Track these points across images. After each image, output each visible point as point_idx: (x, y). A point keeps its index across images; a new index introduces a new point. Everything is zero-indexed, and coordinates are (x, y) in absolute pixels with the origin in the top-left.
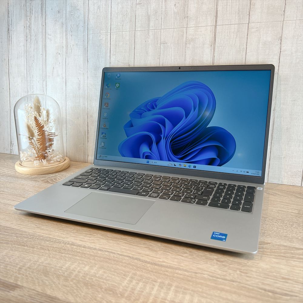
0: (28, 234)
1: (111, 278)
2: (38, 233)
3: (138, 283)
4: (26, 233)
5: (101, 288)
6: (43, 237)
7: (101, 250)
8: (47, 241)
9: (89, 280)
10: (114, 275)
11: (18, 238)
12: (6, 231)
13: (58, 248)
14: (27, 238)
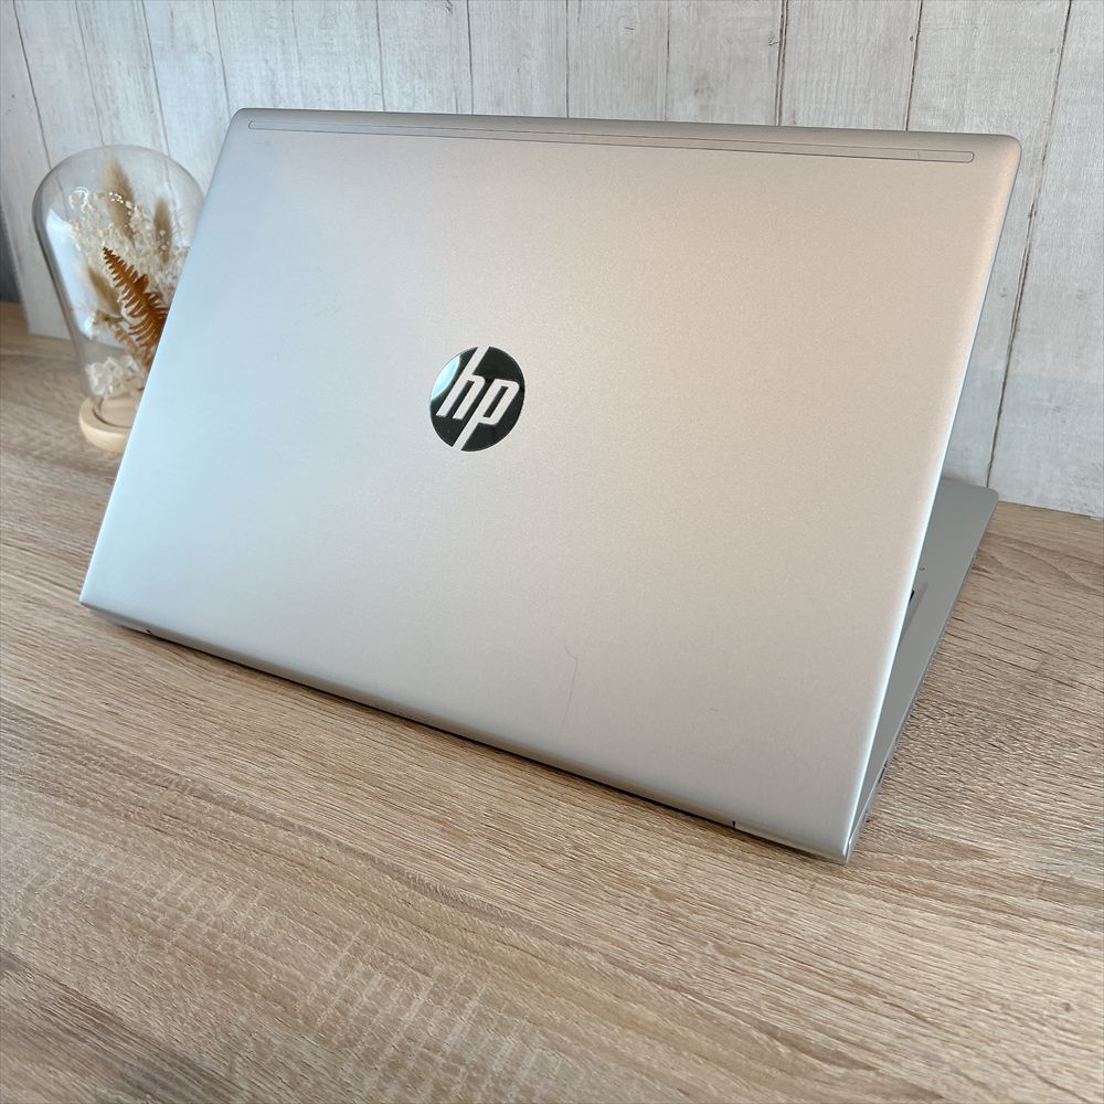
0: (75, 741)
2: (108, 741)
4: (73, 737)
6: (119, 758)
7: (288, 826)
8: (131, 774)
11: (45, 760)
12: (12, 727)
13: (157, 810)
14: (73, 760)
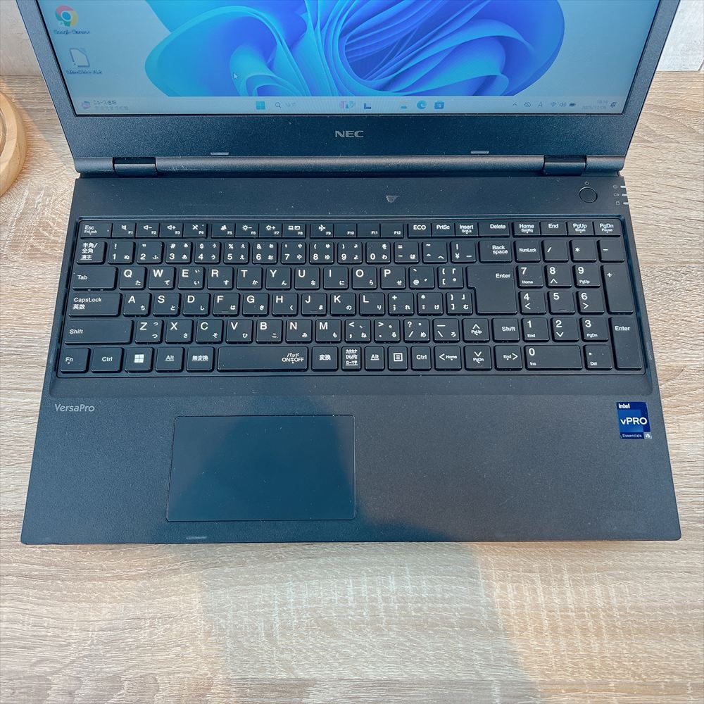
1: (451, 591)
3: (504, 588)
5: (451, 627)
9: (419, 615)
10: (451, 582)
